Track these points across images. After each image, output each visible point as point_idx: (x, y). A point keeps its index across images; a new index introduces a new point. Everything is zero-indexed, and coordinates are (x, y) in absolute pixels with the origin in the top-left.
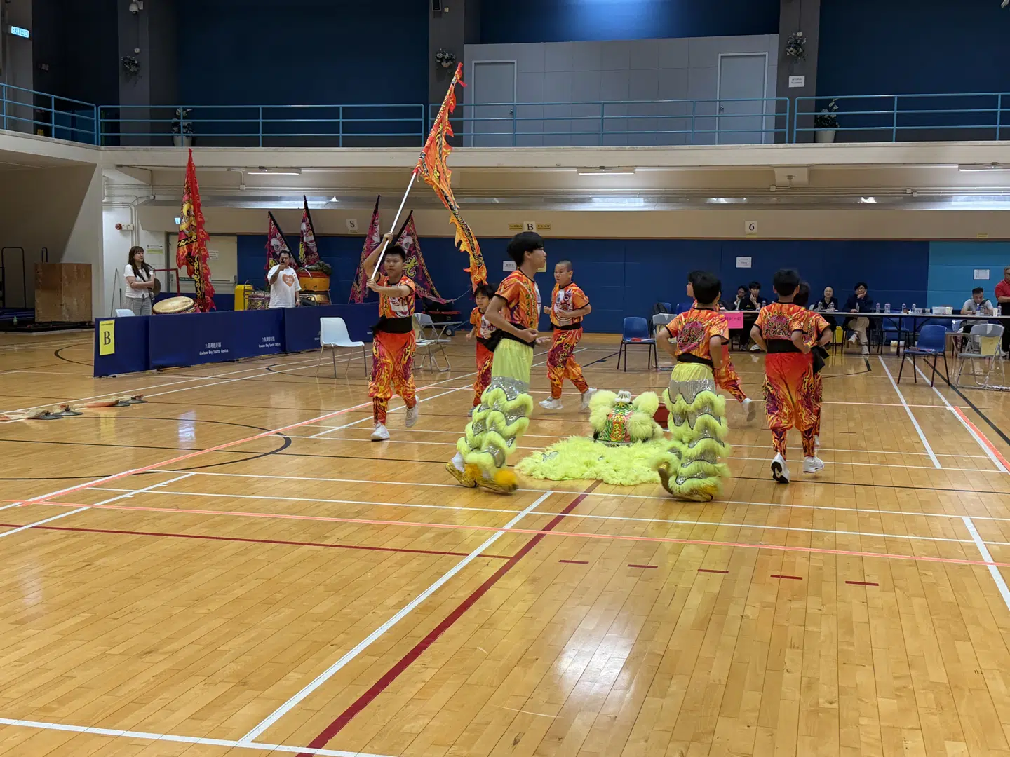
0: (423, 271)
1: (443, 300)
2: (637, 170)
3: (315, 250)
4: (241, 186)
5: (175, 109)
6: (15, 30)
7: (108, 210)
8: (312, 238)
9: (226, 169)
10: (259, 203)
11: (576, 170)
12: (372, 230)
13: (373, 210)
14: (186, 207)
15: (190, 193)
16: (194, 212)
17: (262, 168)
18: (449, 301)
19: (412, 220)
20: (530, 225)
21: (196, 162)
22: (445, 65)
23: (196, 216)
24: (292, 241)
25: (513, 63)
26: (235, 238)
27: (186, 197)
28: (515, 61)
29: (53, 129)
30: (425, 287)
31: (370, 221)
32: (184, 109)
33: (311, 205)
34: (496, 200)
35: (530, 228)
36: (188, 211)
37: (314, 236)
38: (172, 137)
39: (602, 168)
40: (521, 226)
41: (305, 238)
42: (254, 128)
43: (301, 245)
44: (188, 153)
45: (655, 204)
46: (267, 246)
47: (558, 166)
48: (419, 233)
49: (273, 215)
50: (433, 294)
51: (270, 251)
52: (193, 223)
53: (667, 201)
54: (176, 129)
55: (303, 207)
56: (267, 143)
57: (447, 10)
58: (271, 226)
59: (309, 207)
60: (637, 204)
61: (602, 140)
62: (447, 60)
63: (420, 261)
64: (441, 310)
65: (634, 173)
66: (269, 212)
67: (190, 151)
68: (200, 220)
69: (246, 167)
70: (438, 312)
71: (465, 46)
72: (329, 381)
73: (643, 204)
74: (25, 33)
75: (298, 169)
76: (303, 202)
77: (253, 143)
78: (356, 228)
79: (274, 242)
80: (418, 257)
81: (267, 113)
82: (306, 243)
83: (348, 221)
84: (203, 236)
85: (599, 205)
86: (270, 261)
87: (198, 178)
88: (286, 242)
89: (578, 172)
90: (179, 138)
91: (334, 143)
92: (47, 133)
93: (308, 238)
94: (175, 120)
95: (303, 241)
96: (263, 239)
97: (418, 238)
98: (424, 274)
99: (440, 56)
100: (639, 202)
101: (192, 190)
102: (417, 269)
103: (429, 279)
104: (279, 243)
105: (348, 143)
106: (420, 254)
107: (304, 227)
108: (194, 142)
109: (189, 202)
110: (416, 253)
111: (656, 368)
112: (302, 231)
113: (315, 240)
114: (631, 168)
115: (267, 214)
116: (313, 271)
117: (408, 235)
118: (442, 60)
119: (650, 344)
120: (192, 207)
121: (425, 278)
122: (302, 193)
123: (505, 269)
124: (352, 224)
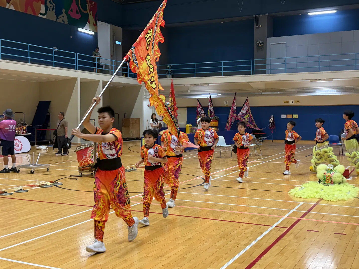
0: (252, 118)
1: (259, 129)
2: (333, 80)
3: (213, 112)
4: (188, 91)
5: (167, 66)
6: (117, 42)
7: (145, 100)
8: (212, 108)
9: (183, 85)
10: (195, 96)
11: (309, 81)
12: (233, 104)
13: (234, 97)
14: (170, 99)
15: (172, 94)
16: (173, 100)
17: (195, 84)
18: (261, 129)
19: (248, 100)
20: (292, 101)
21: (173, 83)
22: (260, 45)
23: (173, 102)
24: (206, 109)
25: (285, 43)
26: (186, 109)
27: (170, 96)
28: (286, 42)
29: (128, 74)
30: (253, 125)
31: (233, 101)
32: (170, 66)
33: (212, 96)
34: (279, 93)
35: (292, 102)
36: (171, 100)
37: (213, 107)
38: (166, 75)
39: (320, 79)
40: (288, 102)
41: (210, 108)
42: (193, 71)
43: (208, 110)
44: (171, 80)
45: (341, 92)
46: (197, 111)
47: (303, 80)
48: (251, 105)
49: (199, 100)
50: (255, 127)
51: (198, 113)
52: (173, 104)
53: (345, 91)
54: (167, 72)
55: (209, 97)
56: (197, 76)
57: (261, 26)
58: (198, 104)
59: (211, 97)
60: (334, 93)
61: (319, 69)
62: (261, 44)
63: (251, 115)
64: (258, 133)
65: (332, 81)
66: (198, 99)
67: (172, 80)
68: (175, 103)
69: (190, 84)
70: (257, 133)
71: (267, 38)
72: (219, 159)
73: (336, 92)
74: (120, 43)
75: (207, 84)
76: (209, 95)
77: (193, 76)
78: (228, 104)
79: (199, 109)
80: (250, 113)
81: (197, 66)
82: (210, 110)
83: (225, 101)
84: (176, 108)
85: (319, 93)
86: (198, 116)
87: (174, 89)
88: (203, 109)
89: (310, 81)
90: (168, 75)
91: (220, 75)
92: (126, 75)
93: (211, 108)
94: (167, 69)
95: (209, 109)
96: (196, 108)
97: (250, 107)
98: (252, 120)
99: (258, 42)
100: (334, 92)
101: (172, 93)
102: (249, 118)
103: (254, 122)
104: (201, 110)
105: (225, 74)
106: (250, 112)
107: (209, 104)
108: (173, 77)
109: (172, 97)
110: (249, 112)
111: (343, 154)
112: (209, 106)
113: (213, 108)
114: (331, 79)
115: (197, 100)
116: (213, 119)
117: (246, 106)
118: (259, 44)
119: (340, 145)
120: (172, 99)
121: (252, 121)
122: (209, 92)
123: (282, 117)
124: (226, 102)
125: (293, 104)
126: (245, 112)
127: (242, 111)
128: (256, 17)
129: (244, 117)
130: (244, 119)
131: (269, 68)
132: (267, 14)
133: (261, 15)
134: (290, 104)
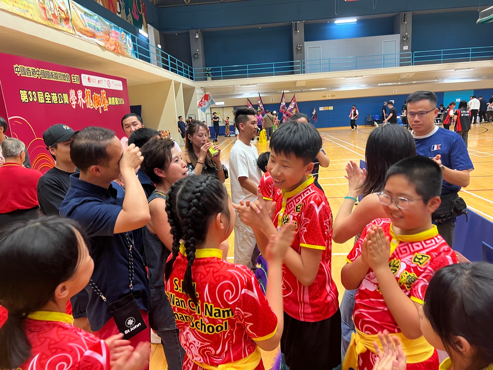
2: (364, 77)
3: (263, 109)
6: (159, 46)
8: (262, 105)
9: (233, 86)
11: (344, 78)
12: (282, 101)
13: (282, 95)
17: (248, 84)
19: (295, 97)
20: (328, 96)
24: (256, 107)
28: (320, 46)
31: (281, 99)
40: (326, 96)
42: (244, 72)
48: (297, 101)
55: (259, 96)
57: (298, 31)
59: (261, 96)
62: (299, 47)
63: (297, 109)
66: (247, 99)
71: (305, 42)
75: (256, 84)
78: (274, 101)
83: (270, 99)
88: (253, 107)
91: (271, 75)
95: (259, 106)
97: (297, 102)
105: (276, 75)
106: (297, 107)
107: (259, 102)
112: (259, 104)
117: (294, 102)
122: (258, 92)
123: (320, 110)
124: (272, 100)
125: (330, 98)
126: (293, 107)
127: (290, 106)
128: (296, 23)
129: (292, 112)
130: (293, 113)
131: (307, 68)
132: (304, 21)
133: (298, 22)
134: (327, 98)
